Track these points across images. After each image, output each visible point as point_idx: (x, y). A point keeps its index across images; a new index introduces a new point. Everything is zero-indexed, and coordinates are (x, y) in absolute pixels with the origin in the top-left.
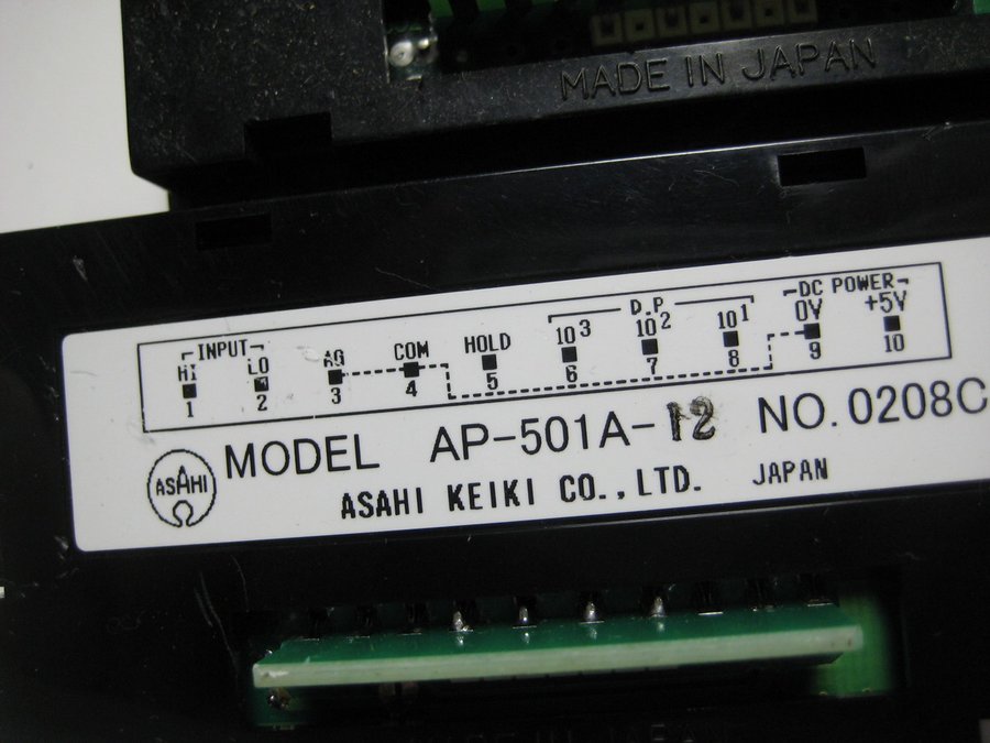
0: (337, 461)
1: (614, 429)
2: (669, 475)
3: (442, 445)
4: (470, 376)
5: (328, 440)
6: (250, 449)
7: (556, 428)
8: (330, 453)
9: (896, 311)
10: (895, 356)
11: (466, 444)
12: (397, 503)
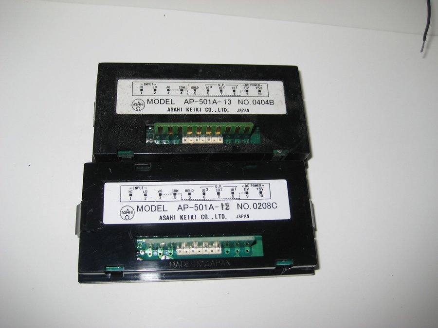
0: (159, 210)
1: (211, 207)
2: (221, 216)
3: (180, 208)
4: (186, 196)
5: (158, 206)
6: (142, 206)
7: (201, 206)
8: (158, 208)
9: (261, 190)
10: (261, 198)
11: (184, 208)
12: (170, 218)
